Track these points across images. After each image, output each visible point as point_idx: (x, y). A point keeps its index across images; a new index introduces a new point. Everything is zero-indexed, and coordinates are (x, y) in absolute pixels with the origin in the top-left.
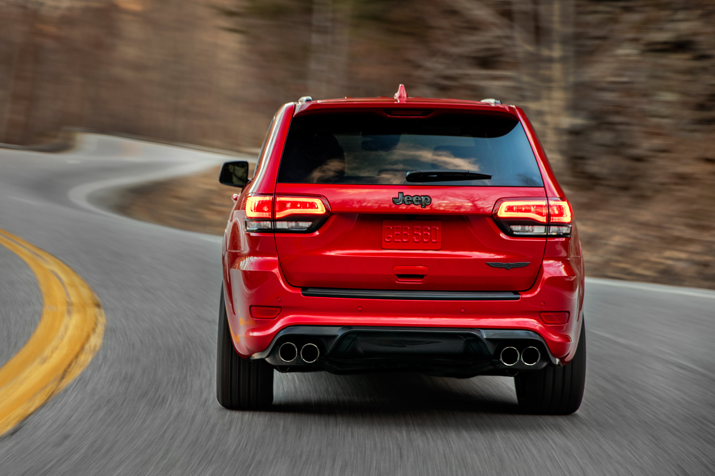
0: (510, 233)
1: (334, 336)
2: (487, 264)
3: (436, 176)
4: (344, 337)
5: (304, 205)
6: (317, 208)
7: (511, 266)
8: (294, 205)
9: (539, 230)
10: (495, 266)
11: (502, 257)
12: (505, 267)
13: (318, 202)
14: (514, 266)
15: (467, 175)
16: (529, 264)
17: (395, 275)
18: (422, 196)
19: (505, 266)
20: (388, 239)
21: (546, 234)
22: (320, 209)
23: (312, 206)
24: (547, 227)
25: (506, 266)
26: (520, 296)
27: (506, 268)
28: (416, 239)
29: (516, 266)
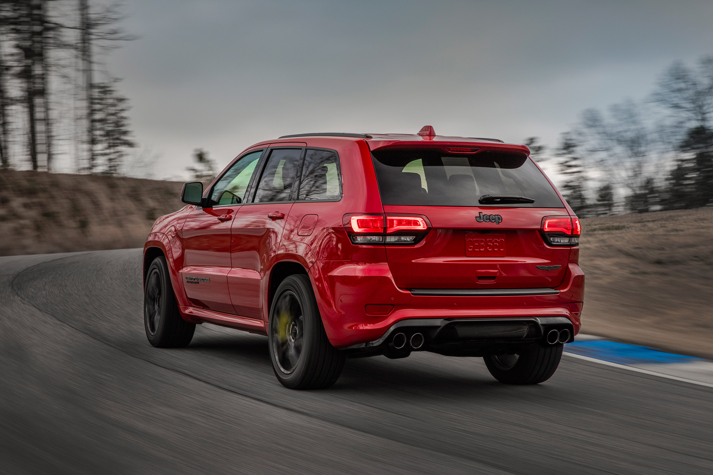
0: (550, 244)
1: (437, 327)
2: (537, 267)
3: (499, 200)
4: (446, 326)
5: (409, 223)
6: (420, 225)
7: (550, 268)
8: (400, 222)
10: (541, 269)
11: (546, 261)
12: (547, 269)
13: (419, 219)
15: (520, 200)
16: (562, 266)
17: (477, 277)
18: (495, 215)
20: (470, 249)
21: (569, 243)
22: (422, 227)
23: (416, 223)
24: (570, 238)
26: (559, 291)
28: (489, 249)
29: (553, 268)
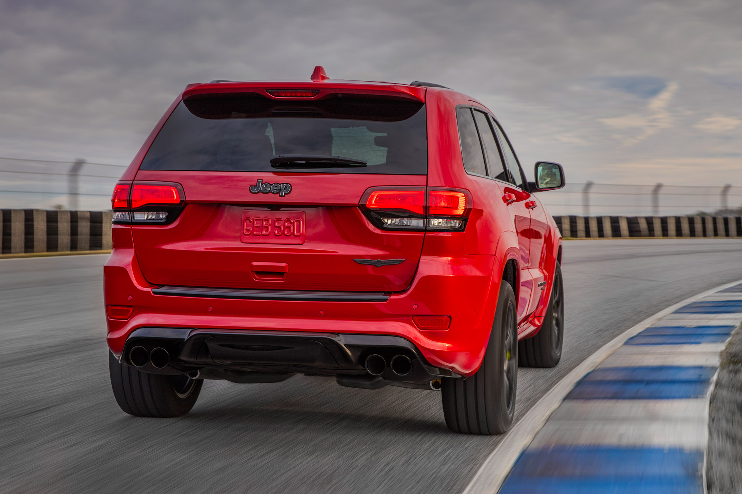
3: (303, 162)
7: (382, 263)
9: (416, 223)
10: (363, 263)
14: (385, 263)
15: (338, 162)
16: (404, 261)
17: (253, 272)
18: (282, 183)
19: (375, 263)
21: (424, 227)
24: (425, 220)
25: (377, 263)
26: (390, 297)
27: (376, 265)
29: (389, 263)
